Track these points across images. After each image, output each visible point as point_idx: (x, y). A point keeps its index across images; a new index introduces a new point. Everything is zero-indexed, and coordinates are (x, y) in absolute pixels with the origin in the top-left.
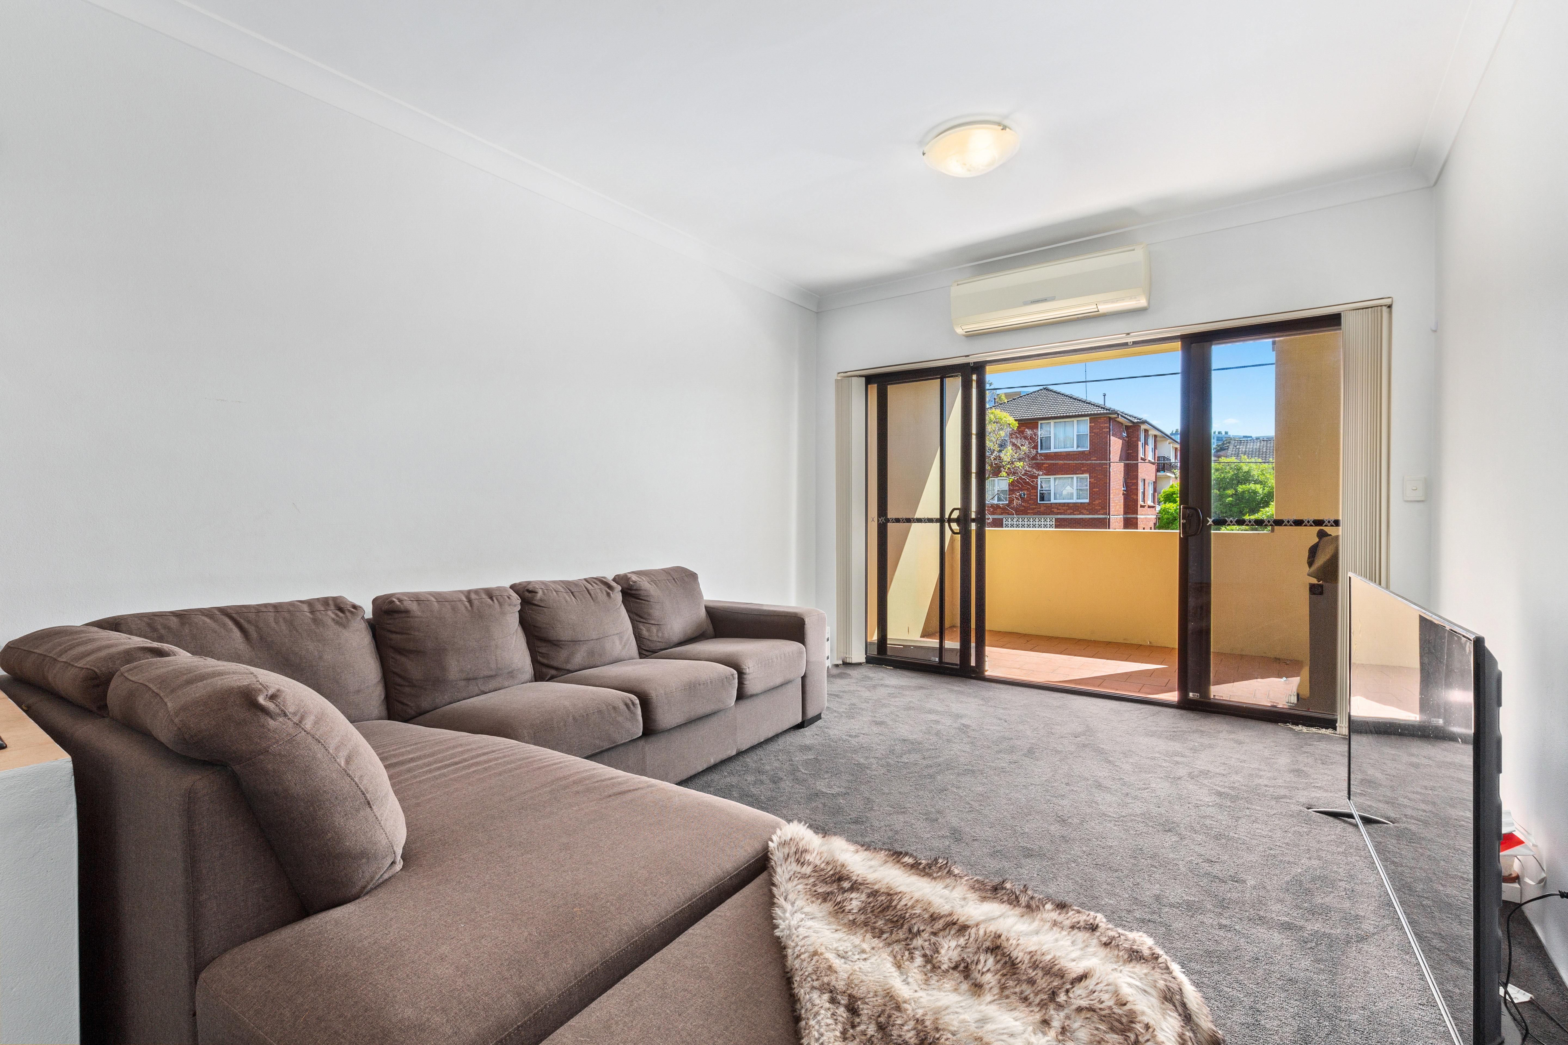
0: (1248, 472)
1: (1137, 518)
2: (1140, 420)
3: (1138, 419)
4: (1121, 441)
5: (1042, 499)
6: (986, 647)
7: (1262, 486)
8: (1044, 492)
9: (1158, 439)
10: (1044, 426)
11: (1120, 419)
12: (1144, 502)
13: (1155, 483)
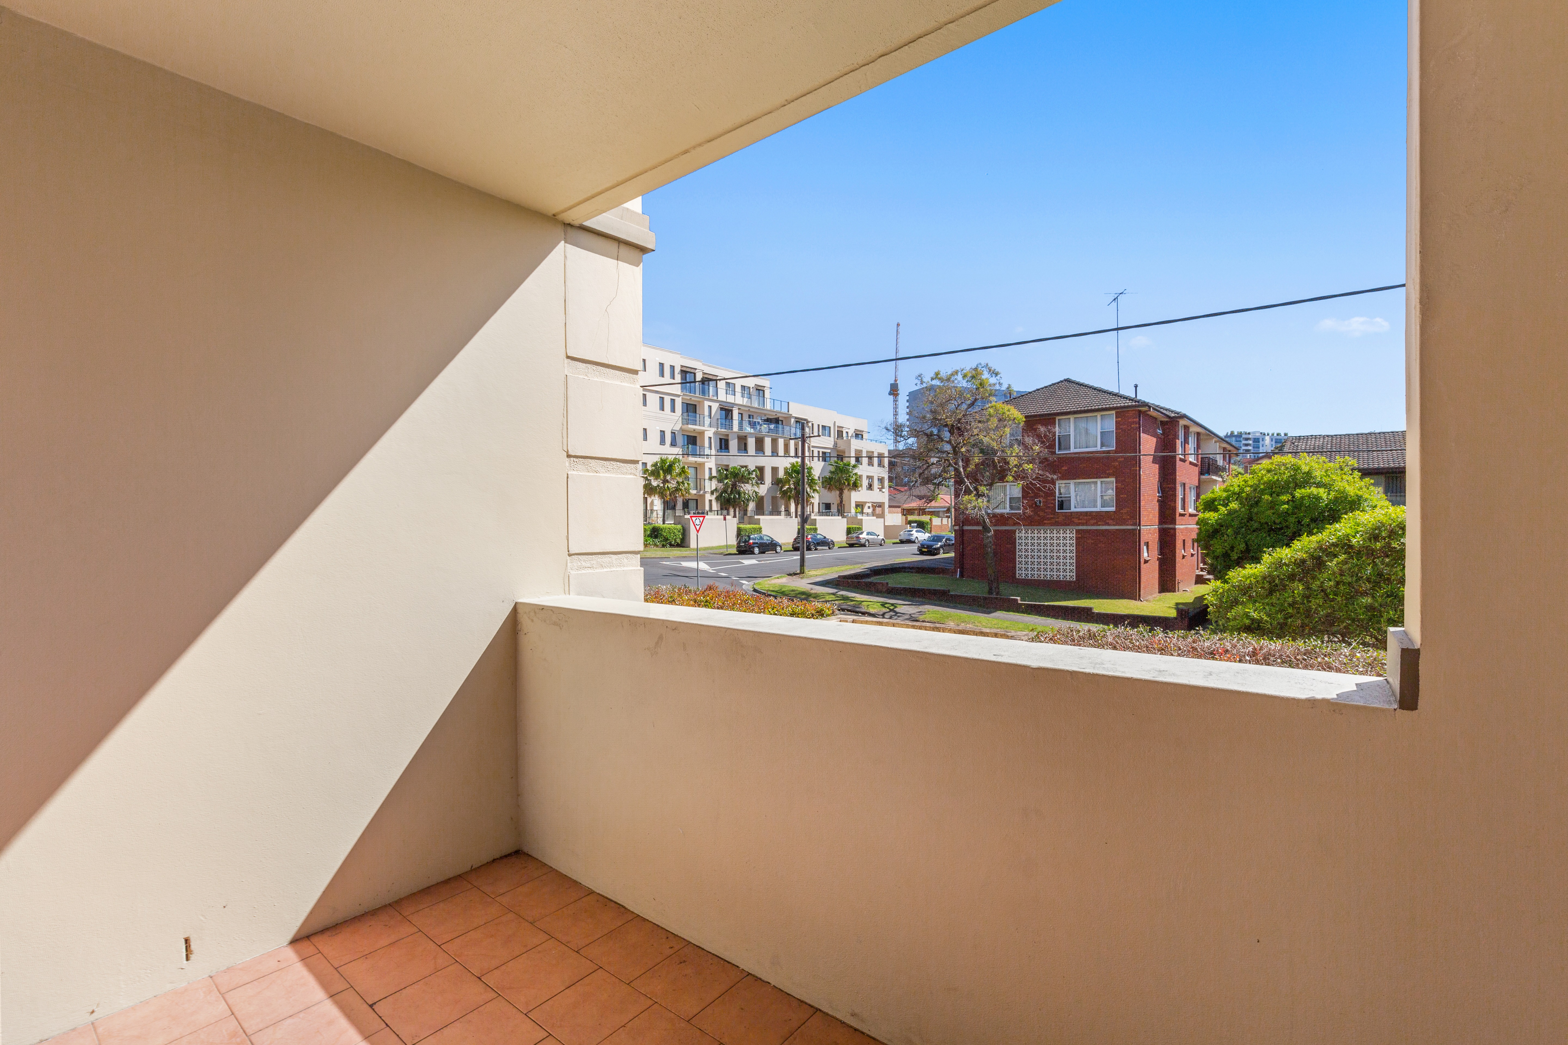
0: (1309, 473)
1: (1175, 529)
2: (1178, 414)
3: (1175, 413)
4: (1155, 440)
5: (1061, 506)
7: (1327, 490)
8: (1063, 499)
9: (1202, 437)
10: (1062, 422)
11: (1152, 413)
12: (1184, 510)
13: (1198, 487)
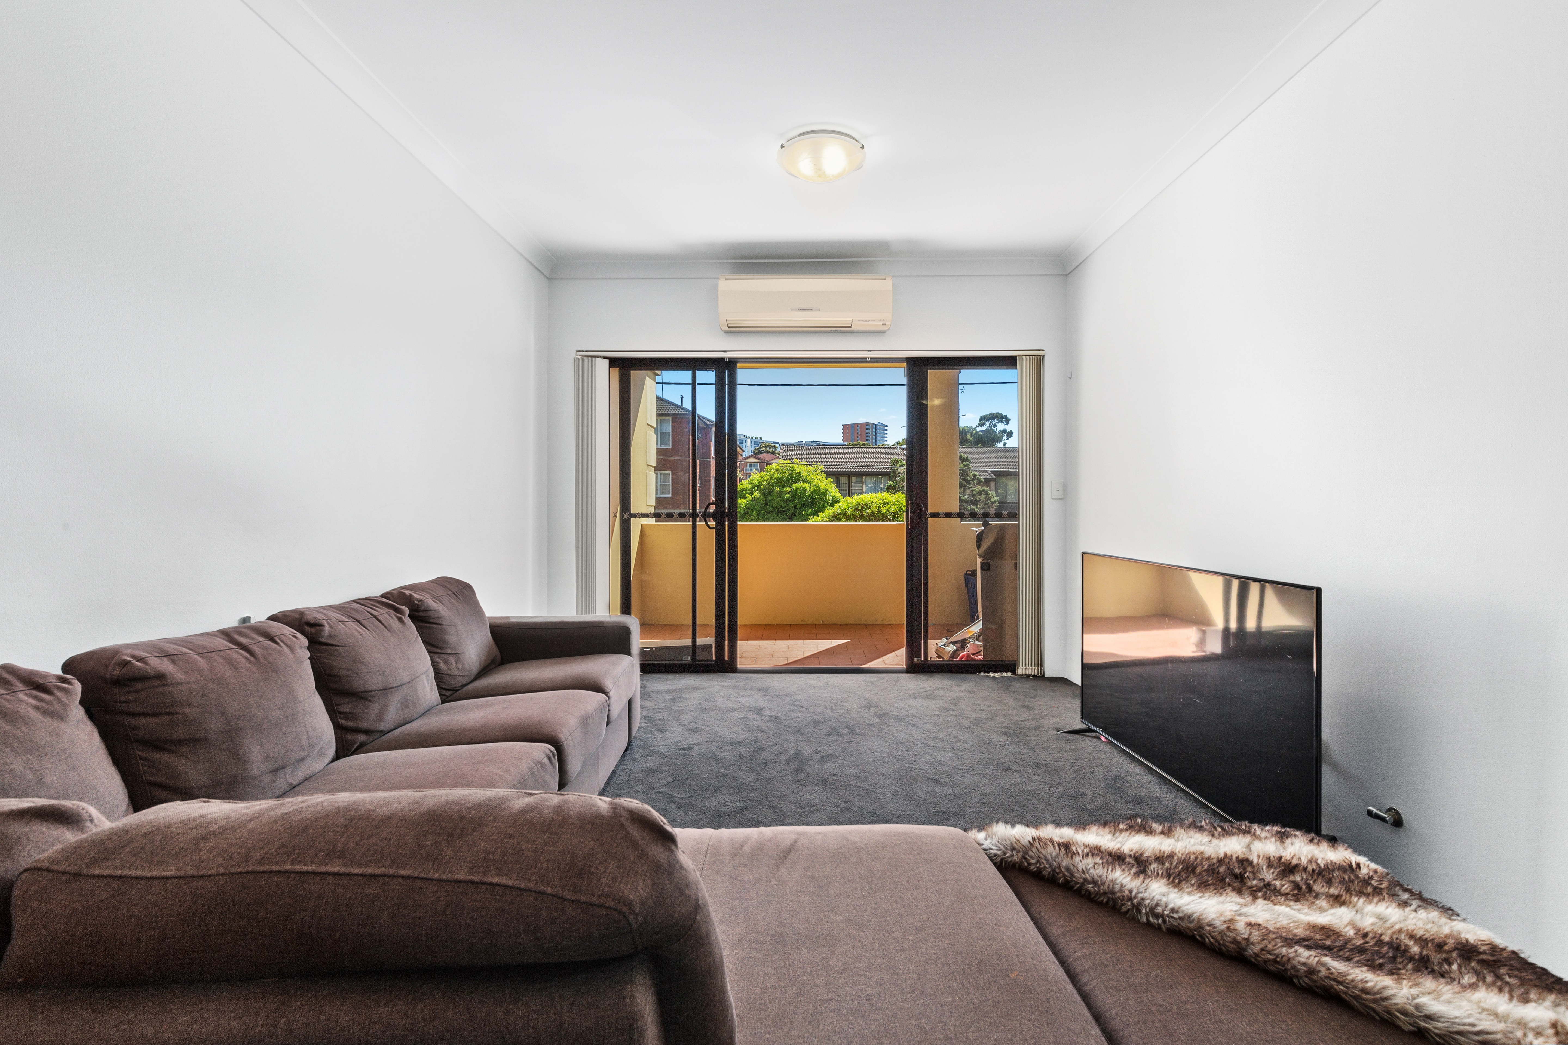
0: (799, 473)
6: (739, 642)
